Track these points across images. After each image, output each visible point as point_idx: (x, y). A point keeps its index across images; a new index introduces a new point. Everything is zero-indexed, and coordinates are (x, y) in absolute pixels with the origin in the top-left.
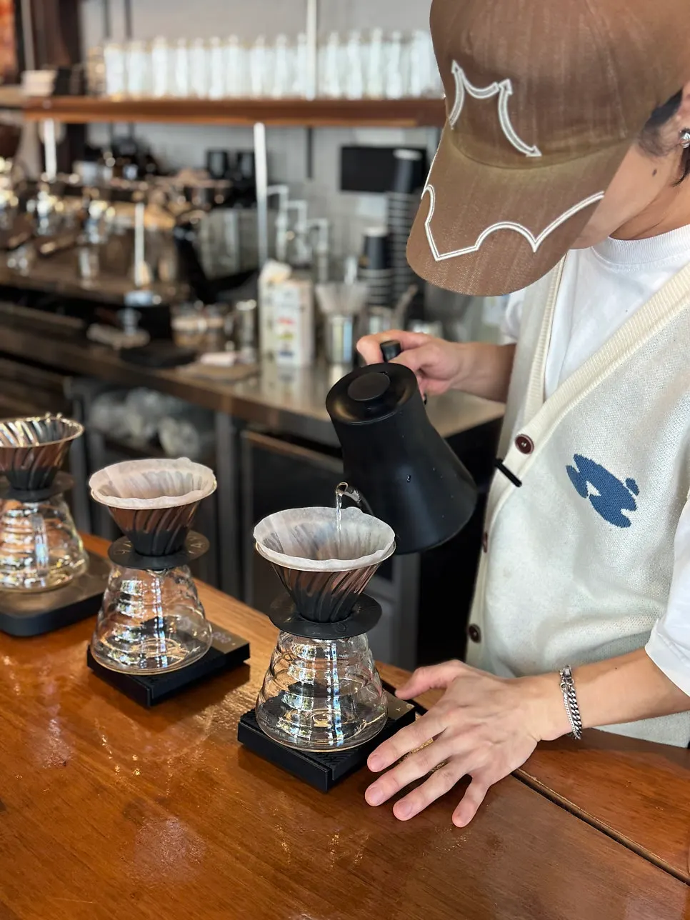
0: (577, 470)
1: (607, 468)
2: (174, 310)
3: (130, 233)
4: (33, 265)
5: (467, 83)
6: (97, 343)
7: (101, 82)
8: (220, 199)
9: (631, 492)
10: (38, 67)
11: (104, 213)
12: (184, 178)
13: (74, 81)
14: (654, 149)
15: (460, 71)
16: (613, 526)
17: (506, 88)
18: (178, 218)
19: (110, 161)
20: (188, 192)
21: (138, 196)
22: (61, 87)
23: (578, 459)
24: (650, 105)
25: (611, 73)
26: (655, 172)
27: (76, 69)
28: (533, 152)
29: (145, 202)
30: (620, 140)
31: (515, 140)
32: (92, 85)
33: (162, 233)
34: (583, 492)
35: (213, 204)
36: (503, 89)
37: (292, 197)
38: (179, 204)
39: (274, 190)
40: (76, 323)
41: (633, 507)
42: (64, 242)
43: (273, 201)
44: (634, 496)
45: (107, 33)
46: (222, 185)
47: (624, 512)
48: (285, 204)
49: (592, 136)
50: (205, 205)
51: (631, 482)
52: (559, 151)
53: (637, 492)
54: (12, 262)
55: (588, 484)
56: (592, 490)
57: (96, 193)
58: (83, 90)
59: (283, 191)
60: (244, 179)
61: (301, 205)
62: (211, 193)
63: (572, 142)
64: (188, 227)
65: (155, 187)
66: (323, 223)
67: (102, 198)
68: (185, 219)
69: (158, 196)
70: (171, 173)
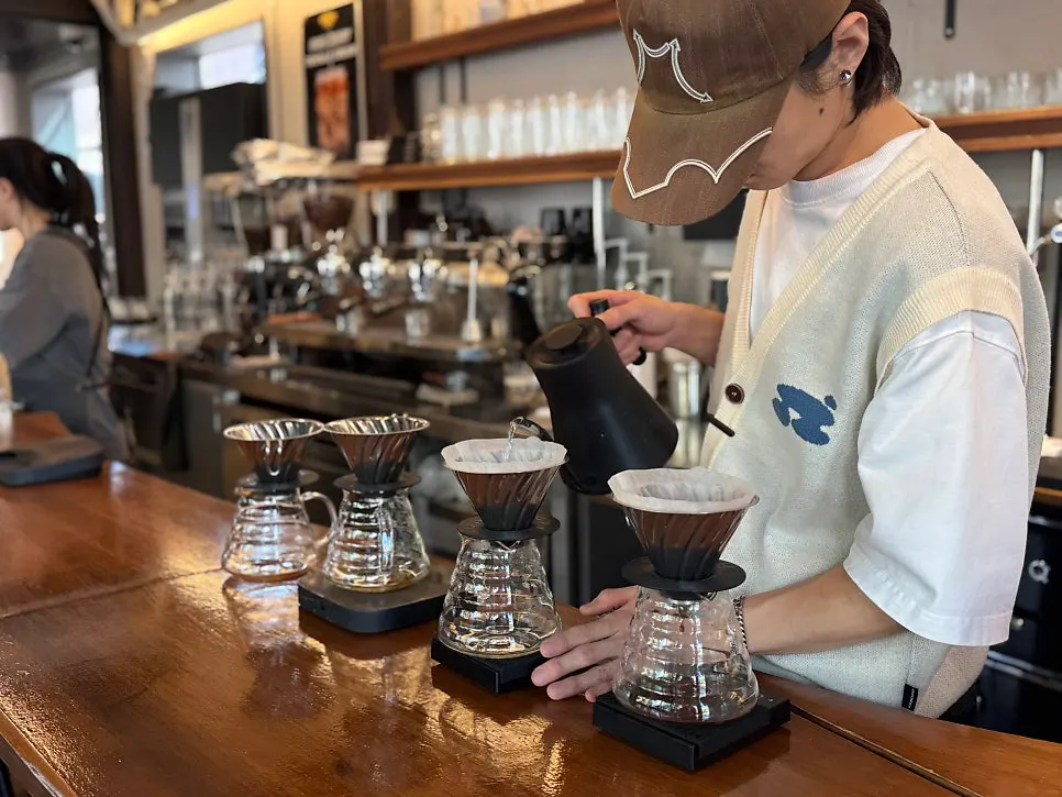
0: (781, 400)
1: (806, 391)
2: (507, 367)
3: (464, 290)
4: (364, 328)
5: (645, 46)
6: (426, 403)
7: (436, 147)
8: (555, 253)
9: (829, 409)
10: (372, 137)
11: (437, 271)
12: (519, 235)
13: (409, 148)
14: (814, 89)
15: (640, 37)
16: (813, 445)
17: (675, 47)
18: (512, 272)
19: (443, 226)
20: (522, 249)
21: (471, 254)
22: (395, 155)
23: (781, 388)
24: (802, 51)
25: (760, 25)
26: (821, 111)
27: (411, 137)
28: (705, 98)
29: (480, 258)
30: (780, 83)
31: (689, 90)
32: (426, 152)
33: (496, 290)
34: (785, 419)
35: (549, 260)
36: (673, 47)
37: (631, 249)
38: (514, 259)
39: (612, 243)
40: (404, 385)
41: (831, 422)
42: (394, 302)
43: (612, 254)
44: (832, 411)
45: (443, 99)
46: (558, 240)
47: (823, 429)
48: (624, 256)
49: (754, 81)
50: (542, 261)
51: (830, 400)
52: (727, 95)
53: (834, 407)
54: (341, 325)
55: (790, 409)
56: (794, 415)
57: (429, 253)
58: (418, 156)
59: (622, 243)
60: (580, 234)
61: (642, 257)
62: (546, 248)
63: (737, 86)
64: (523, 281)
65: (488, 245)
66: (666, 274)
67: (434, 257)
68: (520, 273)
69: (492, 252)
70: (504, 233)
